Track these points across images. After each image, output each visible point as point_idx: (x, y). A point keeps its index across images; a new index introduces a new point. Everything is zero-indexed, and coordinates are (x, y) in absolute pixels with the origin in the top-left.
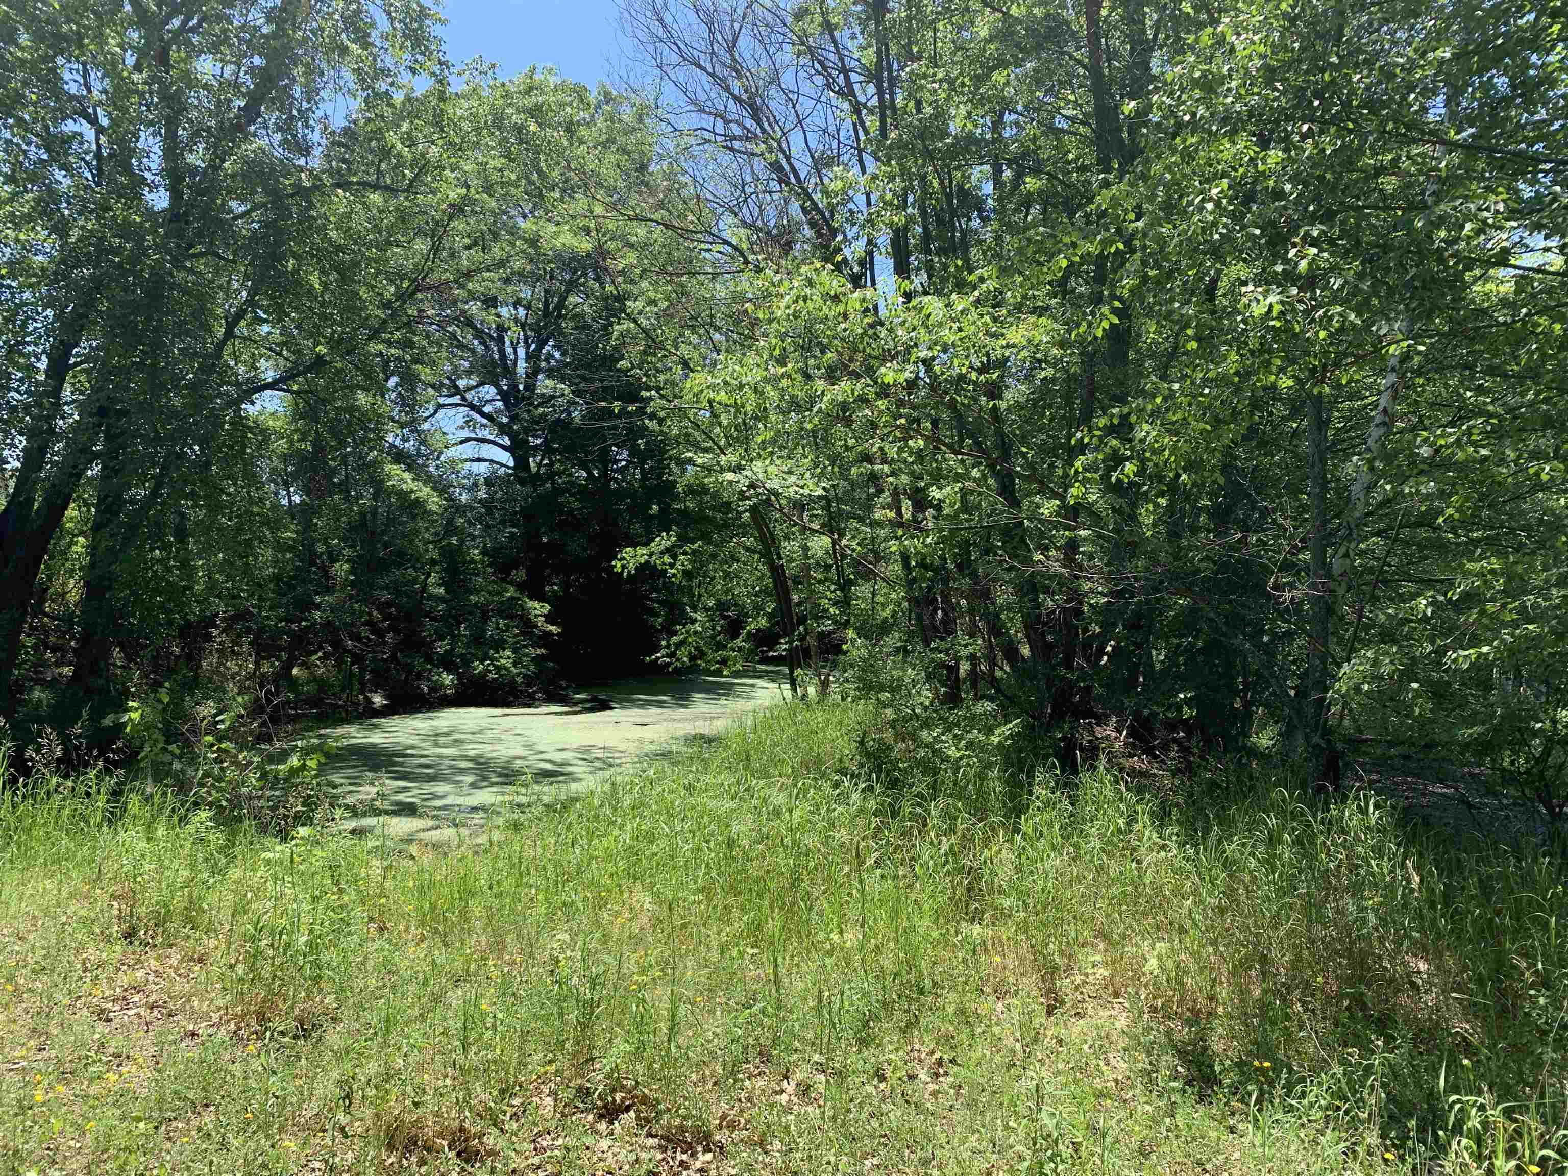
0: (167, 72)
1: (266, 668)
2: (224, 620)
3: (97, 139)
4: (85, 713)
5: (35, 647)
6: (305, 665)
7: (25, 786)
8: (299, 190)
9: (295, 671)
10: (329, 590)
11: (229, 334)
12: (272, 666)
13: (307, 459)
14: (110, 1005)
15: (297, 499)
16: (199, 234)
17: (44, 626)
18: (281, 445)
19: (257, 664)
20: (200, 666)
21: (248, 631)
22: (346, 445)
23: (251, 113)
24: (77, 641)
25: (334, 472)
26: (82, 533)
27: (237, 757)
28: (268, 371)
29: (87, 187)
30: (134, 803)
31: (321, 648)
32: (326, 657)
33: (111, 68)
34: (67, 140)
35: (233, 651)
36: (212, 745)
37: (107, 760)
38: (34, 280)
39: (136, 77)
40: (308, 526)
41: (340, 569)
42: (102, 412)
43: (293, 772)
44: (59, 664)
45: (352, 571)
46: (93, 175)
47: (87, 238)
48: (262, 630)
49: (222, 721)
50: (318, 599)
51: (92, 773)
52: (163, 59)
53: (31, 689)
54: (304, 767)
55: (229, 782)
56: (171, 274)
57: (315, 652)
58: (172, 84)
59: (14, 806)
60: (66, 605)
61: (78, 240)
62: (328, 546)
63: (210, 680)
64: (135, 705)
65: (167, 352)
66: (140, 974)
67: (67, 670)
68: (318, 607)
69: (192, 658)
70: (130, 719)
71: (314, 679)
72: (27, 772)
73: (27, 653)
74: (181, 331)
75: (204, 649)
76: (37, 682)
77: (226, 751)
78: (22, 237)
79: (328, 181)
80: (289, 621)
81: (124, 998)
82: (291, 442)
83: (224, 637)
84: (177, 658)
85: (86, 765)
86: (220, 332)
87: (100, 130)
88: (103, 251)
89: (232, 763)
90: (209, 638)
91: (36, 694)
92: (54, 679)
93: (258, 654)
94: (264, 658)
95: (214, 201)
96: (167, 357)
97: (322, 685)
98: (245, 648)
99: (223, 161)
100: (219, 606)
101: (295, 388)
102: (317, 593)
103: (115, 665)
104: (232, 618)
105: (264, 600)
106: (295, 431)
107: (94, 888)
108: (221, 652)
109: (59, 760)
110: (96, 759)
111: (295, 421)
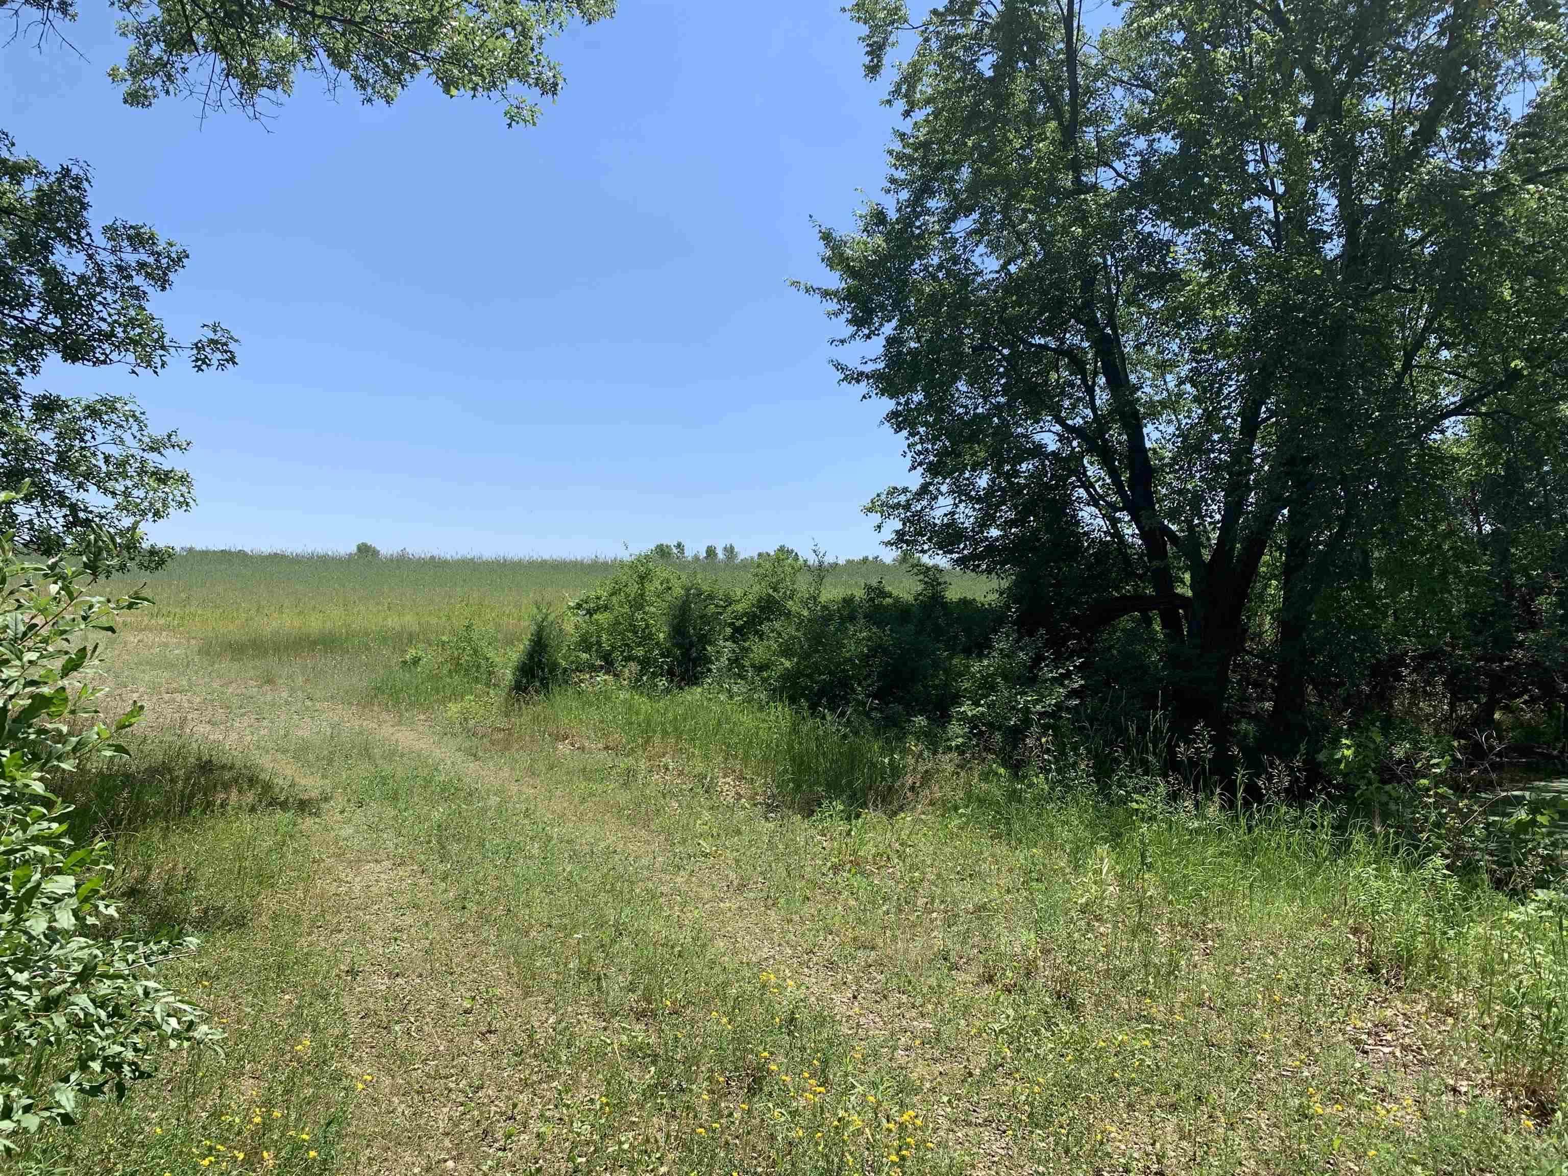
0: (1340, 123)
1: (1462, 711)
2: (1413, 659)
3: (1275, 208)
4: (1302, 748)
5: (1239, 682)
6: (1507, 709)
7: (1259, 811)
8: (1483, 197)
9: (1497, 716)
10: (1534, 626)
11: (1407, 366)
12: (1470, 708)
13: (1499, 485)
14: (1364, 1037)
15: (1487, 528)
16: (1378, 271)
17: (1245, 663)
18: (1466, 473)
19: (1452, 705)
20: (1391, 706)
21: (1442, 670)
22: (1542, 463)
23: (1427, 135)
24: (1275, 678)
25: (1532, 494)
26: (1275, 577)
27: (1457, 804)
28: (1450, 397)
29: (1269, 255)
30: (1358, 839)
31: (1526, 691)
32: (1533, 700)
33: (1286, 138)
34: (1246, 216)
35: (1425, 692)
36: (1428, 789)
37: (1329, 794)
38: (1231, 349)
39: (1311, 138)
40: (1505, 557)
41: (1544, 603)
42: (1291, 462)
43: (1522, 826)
44: (1260, 699)
45: (1561, 604)
46: (1273, 242)
47: (1274, 301)
48: (1456, 671)
49: (1437, 765)
50: (1521, 637)
51: (1317, 807)
52: (1337, 112)
53: (1239, 722)
54: (1533, 822)
55: (1449, 830)
56: (1352, 317)
57: (1519, 695)
58: (1345, 133)
59: (1250, 829)
60: (1263, 644)
61: (1267, 305)
62: (1529, 577)
63: (1403, 721)
64: (1347, 742)
65: (1352, 395)
66: (1389, 1013)
67: (1268, 705)
68: (1521, 645)
69: (1383, 697)
70: (1343, 757)
71: (1519, 724)
72: (1260, 799)
73: (1233, 688)
74: (1364, 372)
75: (1395, 688)
76: (1244, 715)
77: (1443, 796)
78: (1218, 313)
79: (1515, 178)
80: (1489, 660)
81: (1377, 1034)
82: (1478, 467)
83: (1415, 676)
84: (1368, 697)
85: (1310, 796)
86: (1398, 366)
87: (1277, 199)
88: (1288, 309)
89: (1451, 810)
90: (1399, 677)
91: (1243, 726)
92: (1257, 712)
93: (1453, 694)
94: (1460, 700)
95: (1392, 235)
96: (1353, 399)
97: (1531, 732)
98: (1440, 688)
99: (1398, 192)
100: (1410, 645)
101: (1484, 409)
102: (1518, 630)
103: (1310, 703)
104: (1421, 656)
105: (1458, 638)
106: (1484, 455)
107: (1331, 918)
108: (1413, 691)
109: (1287, 790)
110: (1320, 792)
111: (1480, 445)
